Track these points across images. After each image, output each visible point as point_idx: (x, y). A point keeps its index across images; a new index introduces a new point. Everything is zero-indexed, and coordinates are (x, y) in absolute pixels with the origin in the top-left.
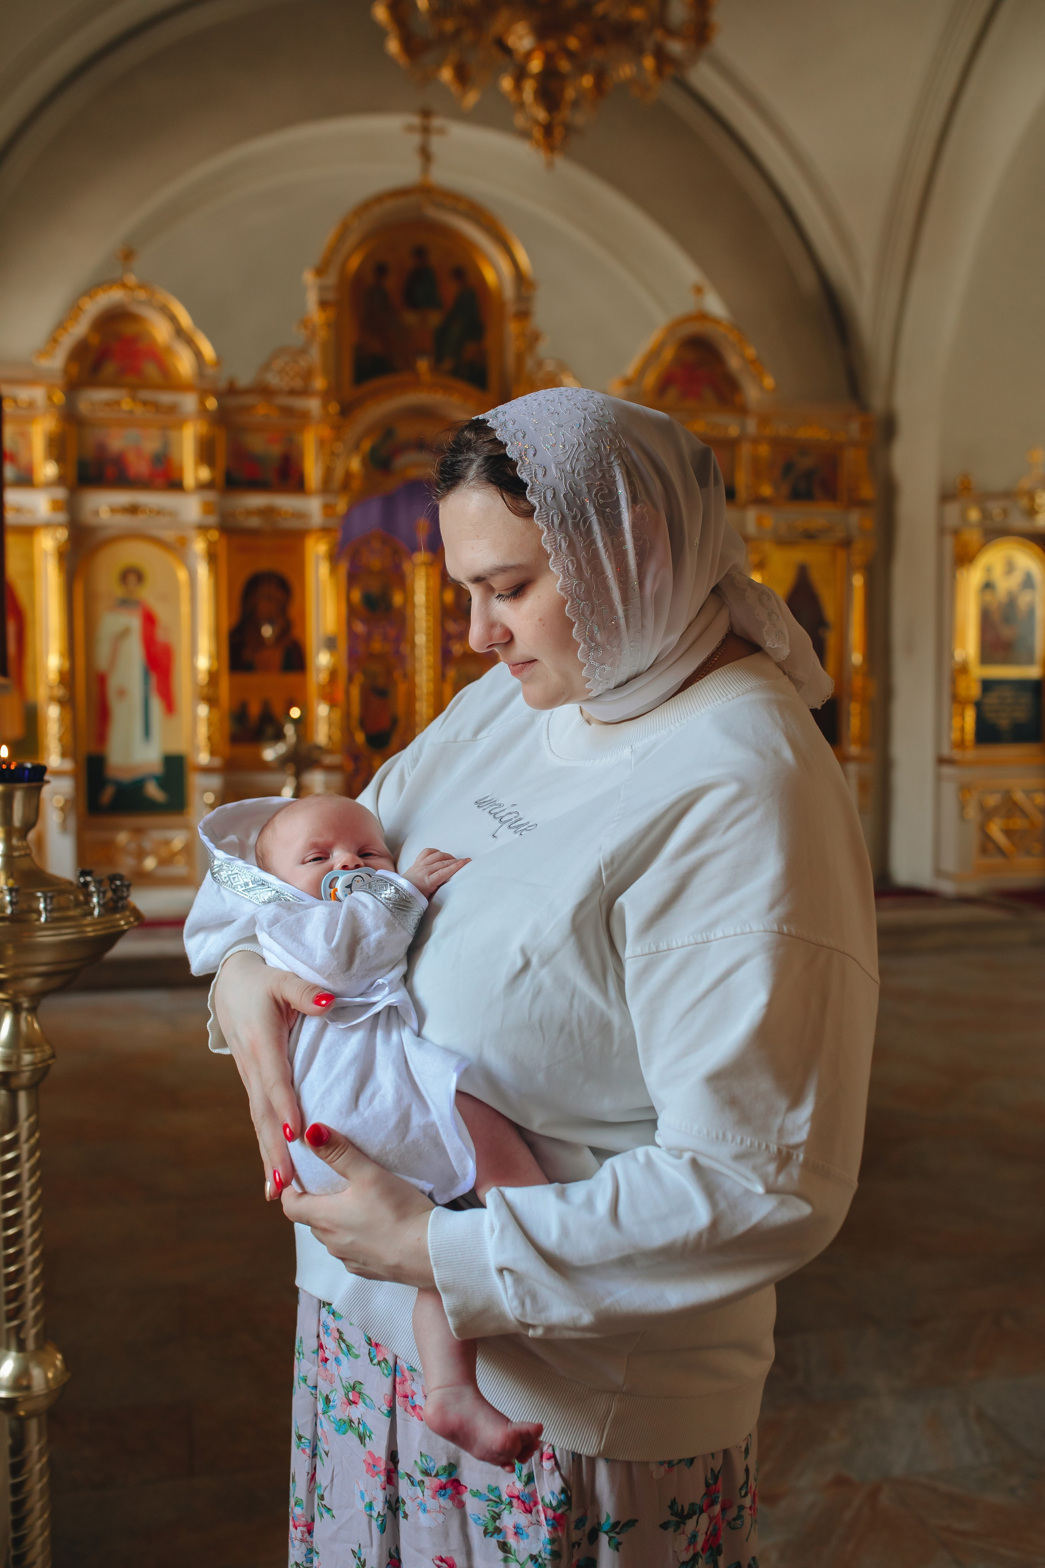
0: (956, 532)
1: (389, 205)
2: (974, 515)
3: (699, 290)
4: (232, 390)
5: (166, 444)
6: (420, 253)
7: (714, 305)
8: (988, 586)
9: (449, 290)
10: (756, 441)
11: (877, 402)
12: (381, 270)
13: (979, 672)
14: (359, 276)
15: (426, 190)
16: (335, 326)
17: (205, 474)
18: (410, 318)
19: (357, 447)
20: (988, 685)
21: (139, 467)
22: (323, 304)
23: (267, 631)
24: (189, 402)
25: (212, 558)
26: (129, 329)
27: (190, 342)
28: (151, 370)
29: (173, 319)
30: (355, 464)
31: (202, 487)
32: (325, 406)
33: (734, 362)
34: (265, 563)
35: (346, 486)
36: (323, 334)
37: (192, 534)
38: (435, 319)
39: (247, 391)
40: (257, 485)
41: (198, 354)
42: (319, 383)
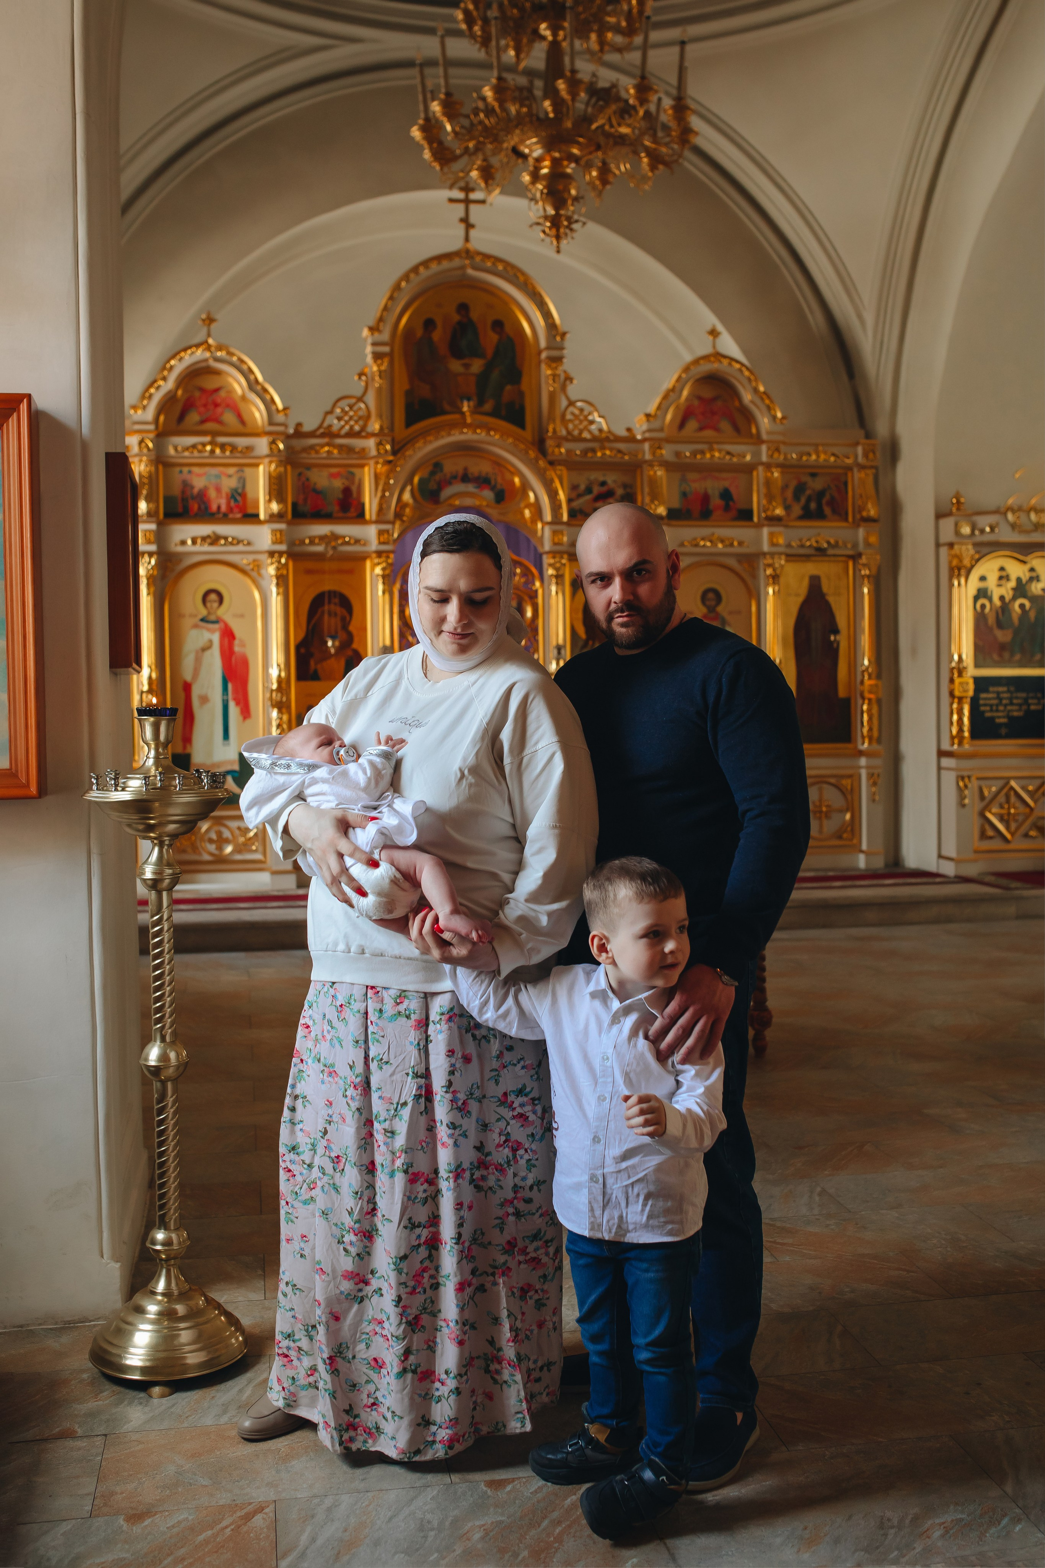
0: (951, 545)
1: (435, 267)
2: (966, 530)
3: (714, 333)
4: (299, 433)
5: (243, 481)
6: (463, 308)
7: (729, 346)
8: (982, 593)
9: (490, 339)
10: (768, 466)
11: (881, 428)
12: (429, 324)
13: (972, 671)
14: (409, 331)
15: (467, 253)
16: (388, 375)
17: (275, 507)
18: (456, 366)
19: (410, 480)
20: (981, 684)
21: (219, 501)
22: (377, 356)
23: (330, 643)
24: (262, 445)
25: (281, 579)
26: (210, 383)
27: (262, 393)
28: (229, 417)
29: (247, 374)
30: (407, 497)
31: (273, 518)
32: (379, 444)
33: (747, 397)
34: (328, 585)
35: (398, 515)
36: (377, 382)
37: (264, 558)
38: (477, 366)
39: (312, 434)
40: (320, 515)
41: (269, 404)
42: (375, 426)
